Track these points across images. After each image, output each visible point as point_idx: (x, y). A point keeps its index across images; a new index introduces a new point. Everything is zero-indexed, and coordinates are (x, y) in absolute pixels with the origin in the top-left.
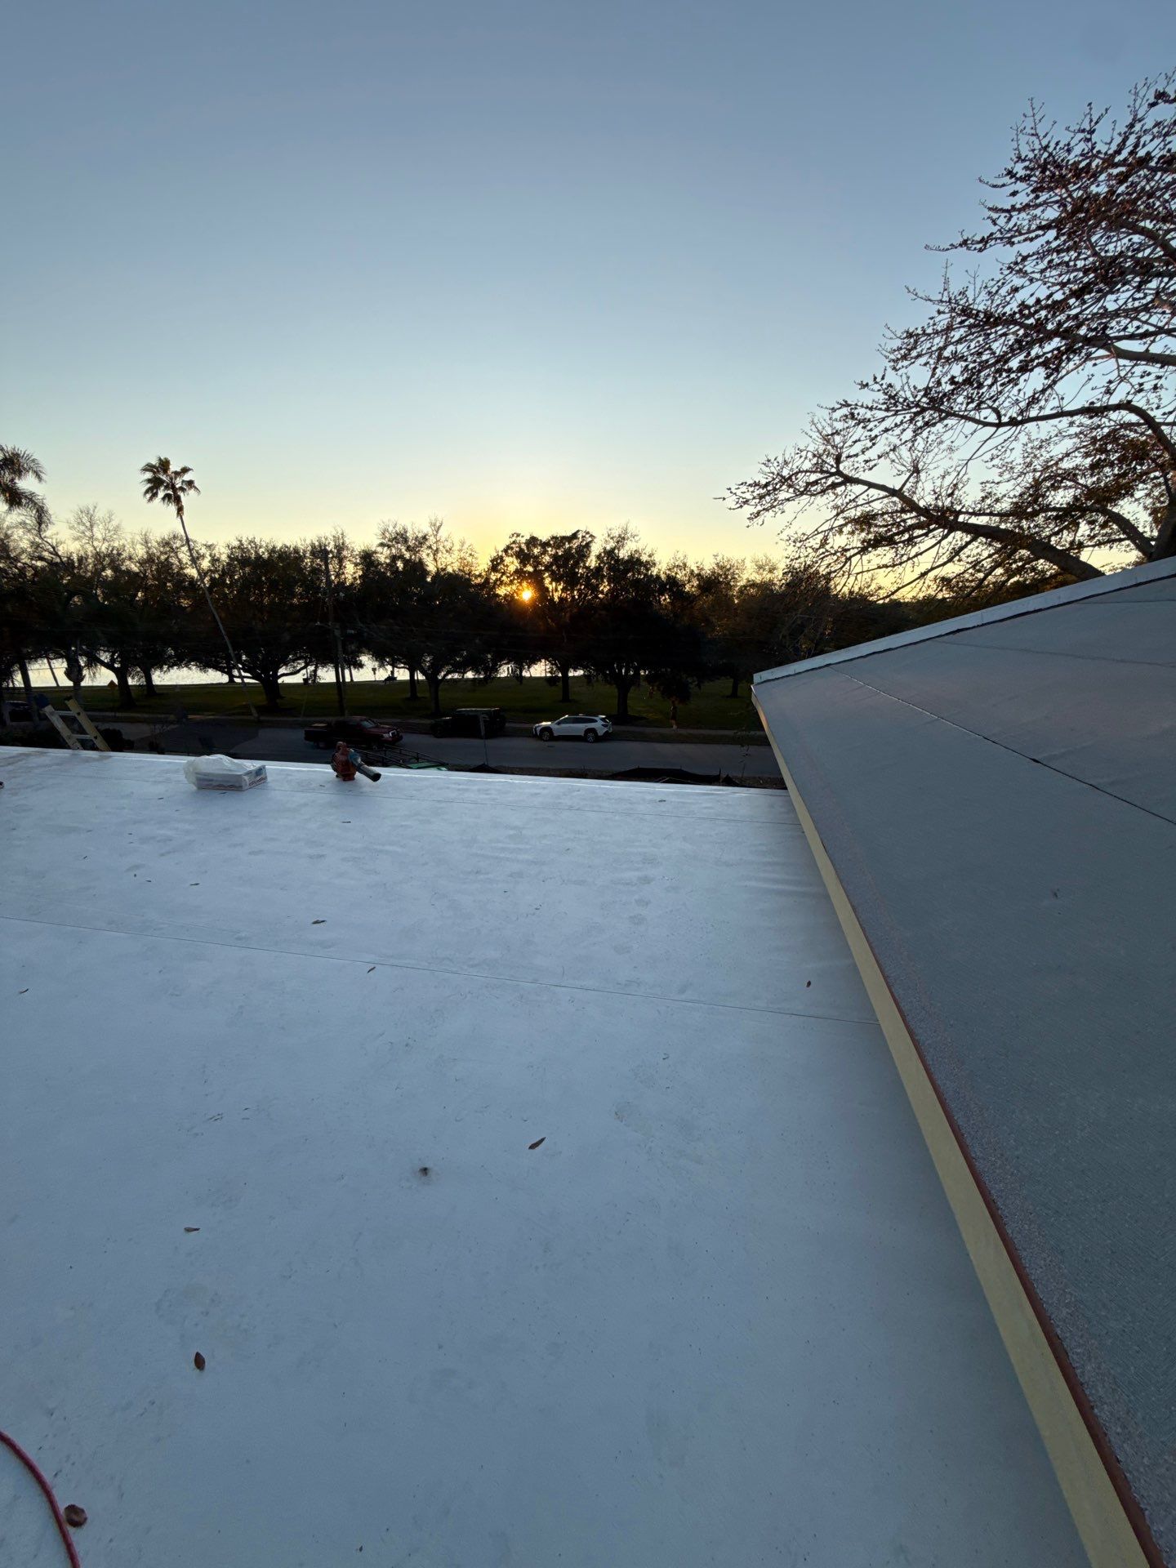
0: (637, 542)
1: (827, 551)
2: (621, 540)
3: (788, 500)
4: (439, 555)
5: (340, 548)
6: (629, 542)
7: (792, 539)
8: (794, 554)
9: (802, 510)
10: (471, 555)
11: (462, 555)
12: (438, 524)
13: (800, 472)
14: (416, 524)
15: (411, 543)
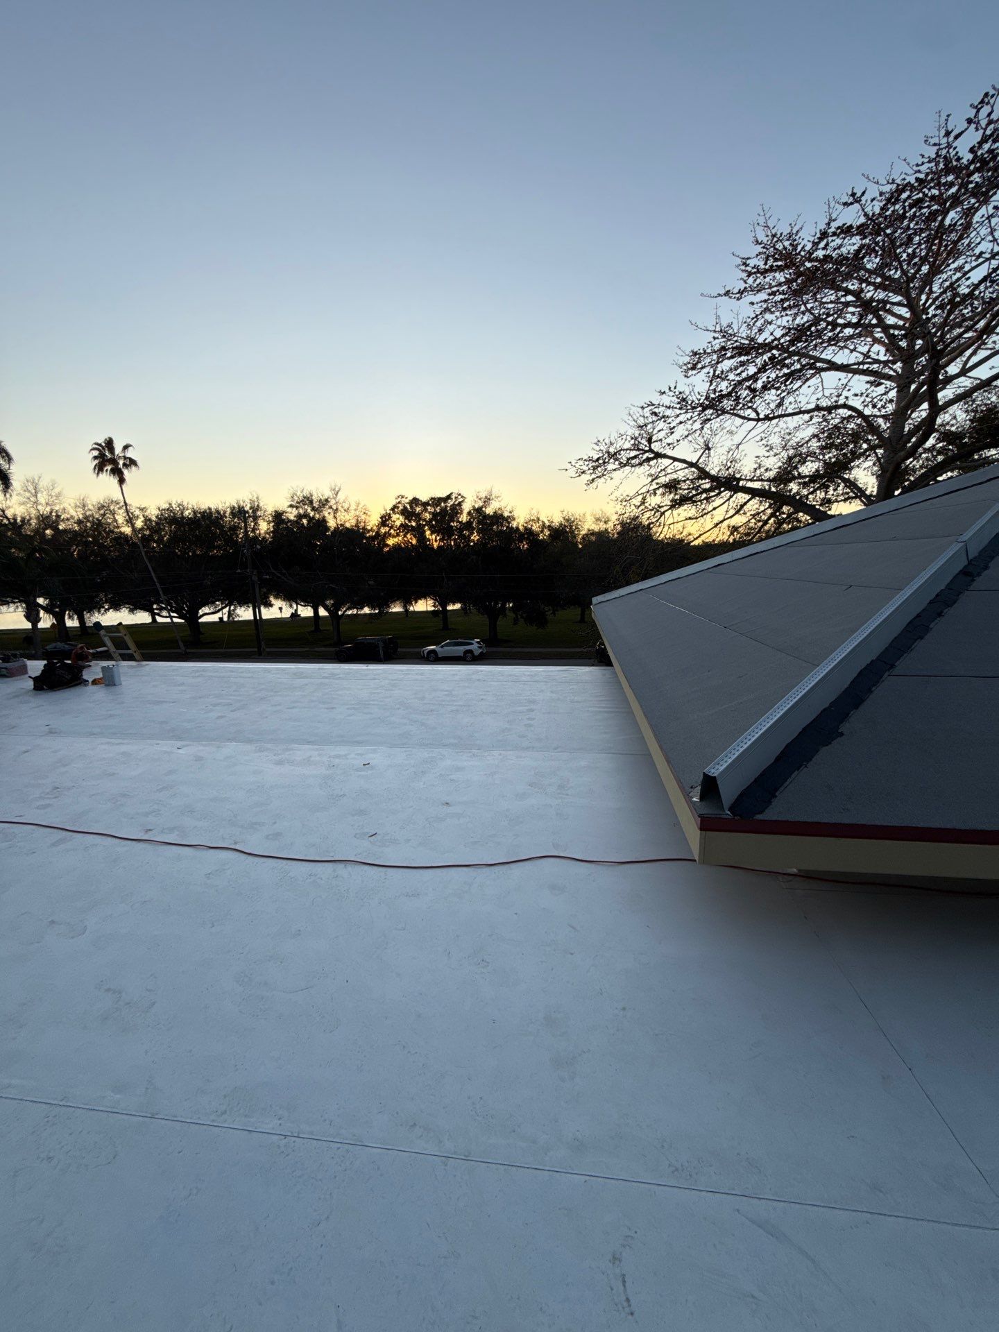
0: (500, 501)
1: (646, 507)
2: (487, 500)
3: (615, 470)
4: (339, 514)
5: (256, 509)
6: (493, 502)
7: (620, 499)
8: (621, 510)
9: (626, 477)
10: (365, 513)
11: (357, 513)
12: (337, 489)
13: (622, 450)
14: (320, 490)
15: (316, 505)
